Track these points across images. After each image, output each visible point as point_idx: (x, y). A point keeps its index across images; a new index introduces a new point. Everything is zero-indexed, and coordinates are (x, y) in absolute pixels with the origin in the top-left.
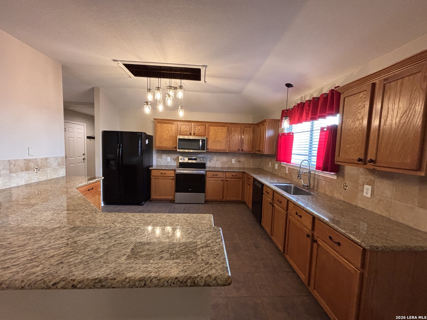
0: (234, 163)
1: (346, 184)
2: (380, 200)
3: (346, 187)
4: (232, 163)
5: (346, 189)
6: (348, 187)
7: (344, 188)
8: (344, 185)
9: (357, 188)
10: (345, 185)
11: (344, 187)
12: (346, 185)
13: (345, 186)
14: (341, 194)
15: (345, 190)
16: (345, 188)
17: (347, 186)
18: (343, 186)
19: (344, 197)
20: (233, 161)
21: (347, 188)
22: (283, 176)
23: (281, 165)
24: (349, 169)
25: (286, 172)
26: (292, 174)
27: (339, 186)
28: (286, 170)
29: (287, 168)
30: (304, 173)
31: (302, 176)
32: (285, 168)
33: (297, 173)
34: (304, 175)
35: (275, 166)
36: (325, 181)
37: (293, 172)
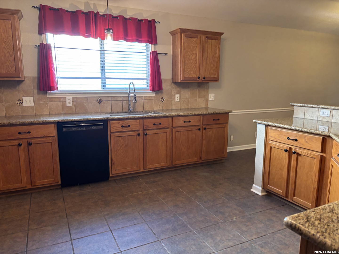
1: (163, 97)
2: (184, 101)
5: (163, 101)
6: (165, 99)
7: (162, 101)
9: (171, 98)
10: (162, 98)
11: (161, 100)
12: (163, 98)
13: (163, 99)
14: (160, 106)
15: (163, 102)
17: (164, 99)
18: (161, 99)
19: (162, 107)
21: (164, 100)
22: (57, 113)
23: (48, 96)
24: (164, 86)
25: (68, 105)
26: (86, 105)
27: (157, 101)
28: (67, 102)
29: (67, 99)
30: (110, 99)
31: (107, 102)
32: (62, 100)
33: (97, 101)
34: (111, 101)
35: (21, 102)
36: (143, 100)
37: (87, 102)
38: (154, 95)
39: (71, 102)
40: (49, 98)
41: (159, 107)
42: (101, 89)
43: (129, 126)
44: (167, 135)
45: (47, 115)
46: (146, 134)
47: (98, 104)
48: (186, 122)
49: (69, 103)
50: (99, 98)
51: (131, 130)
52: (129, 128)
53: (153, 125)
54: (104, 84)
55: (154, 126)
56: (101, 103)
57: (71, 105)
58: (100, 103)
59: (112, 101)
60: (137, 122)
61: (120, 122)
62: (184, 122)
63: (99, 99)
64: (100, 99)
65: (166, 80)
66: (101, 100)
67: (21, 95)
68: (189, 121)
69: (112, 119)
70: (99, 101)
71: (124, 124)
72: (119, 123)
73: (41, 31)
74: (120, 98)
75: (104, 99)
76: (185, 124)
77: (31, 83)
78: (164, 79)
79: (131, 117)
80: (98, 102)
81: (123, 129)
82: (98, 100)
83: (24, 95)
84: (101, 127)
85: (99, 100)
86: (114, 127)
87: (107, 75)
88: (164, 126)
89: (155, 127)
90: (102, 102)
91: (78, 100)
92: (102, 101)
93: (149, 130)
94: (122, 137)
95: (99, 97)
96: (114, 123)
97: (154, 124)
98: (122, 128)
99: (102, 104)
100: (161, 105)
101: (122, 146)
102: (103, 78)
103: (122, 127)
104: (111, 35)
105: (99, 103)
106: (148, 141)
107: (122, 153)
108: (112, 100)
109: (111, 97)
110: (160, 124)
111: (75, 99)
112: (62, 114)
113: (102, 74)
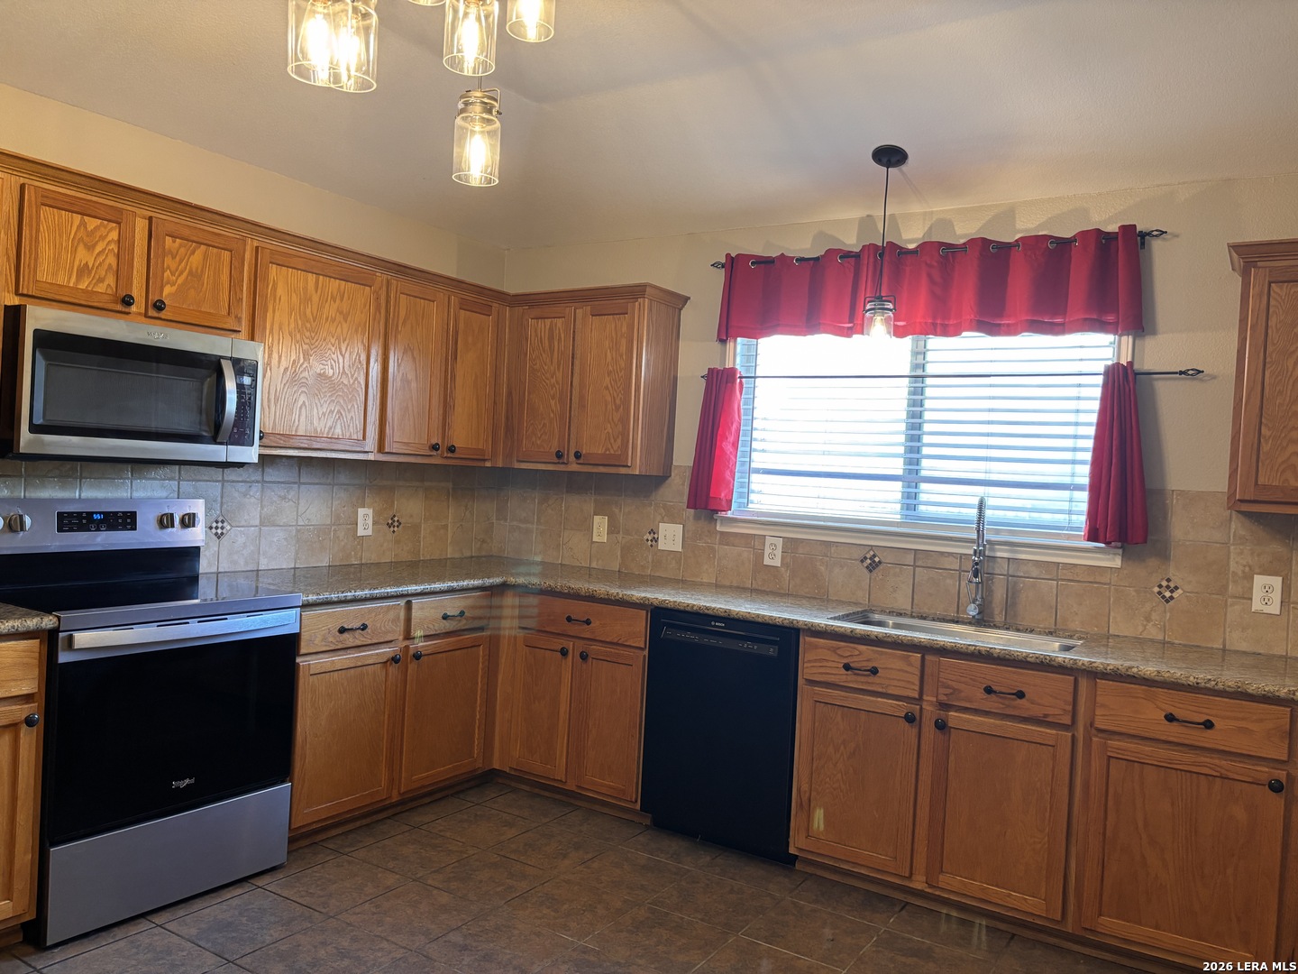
0: (369, 532)
1: (1168, 580)
3: (1172, 591)
4: (355, 537)
5: (1172, 598)
6: (1180, 591)
7: (1164, 597)
8: (1160, 586)
9: (1223, 591)
10: (1164, 583)
11: (1159, 593)
12: (1172, 585)
13: (1168, 587)
14: (1148, 619)
15: (1167, 601)
16: (1168, 594)
17: (1176, 588)
18: (1156, 589)
19: (1163, 630)
20: (365, 520)
21: (1175, 595)
22: (735, 584)
23: (718, 528)
24: (1181, 527)
25: (767, 561)
26: (823, 568)
27: (1134, 593)
28: (767, 551)
29: (769, 540)
30: (910, 559)
31: (898, 570)
32: (753, 543)
33: (862, 561)
34: (915, 566)
35: (656, 536)
36: (1057, 580)
37: (828, 559)
38: (1116, 562)
39: (779, 552)
40: (722, 533)
41: (1145, 626)
42: (897, 518)
43: (874, 671)
44: (1054, 756)
45: (709, 585)
46: (941, 726)
47: (866, 571)
48: (1178, 720)
49: (773, 557)
50: (872, 549)
51: (880, 690)
52: (871, 679)
53: (980, 694)
54: (910, 501)
55: (986, 696)
56: (874, 568)
57: (777, 562)
58: (871, 571)
59: (919, 567)
60: (910, 664)
61: (839, 648)
62: (1170, 718)
63: (872, 553)
64: (874, 556)
65: (1192, 498)
66: (877, 559)
67: (659, 518)
68: (1202, 718)
69: (809, 629)
70: (869, 561)
71: (855, 659)
72: (834, 650)
73: (726, 332)
74: (951, 559)
75: (888, 558)
76: (1174, 732)
77: (683, 485)
78: (1182, 493)
79: (880, 636)
80: (865, 564)
81: (849, 678)
82: (866, 558)
83: (663, 518)
84: (772, 651)
85: (871, 559)
86: (815, 661)
87: (928, 467)
88: (1037, 711)
89: (991, 703)
90: (881, 567)
91: (801, 551)
92: (880, 562)
93: (965, 710)
94: (846, 709)
95: (872, 546)
96: (816, 647)
97: (989, 690)
98: (846, 672)
99: (878, 573)
100: (1154, 616)
101: (842, 747)
102: (912, 478)
103: (847, 667)
104: (887, 321)
105: (867, 567)
106: (952, 758)
107: (840, 775)
108: (919, 563)
109: (915, 550)
110: (1021, 695)
111: (791, 545)
112: (747, 589)
113: (909, 462)
